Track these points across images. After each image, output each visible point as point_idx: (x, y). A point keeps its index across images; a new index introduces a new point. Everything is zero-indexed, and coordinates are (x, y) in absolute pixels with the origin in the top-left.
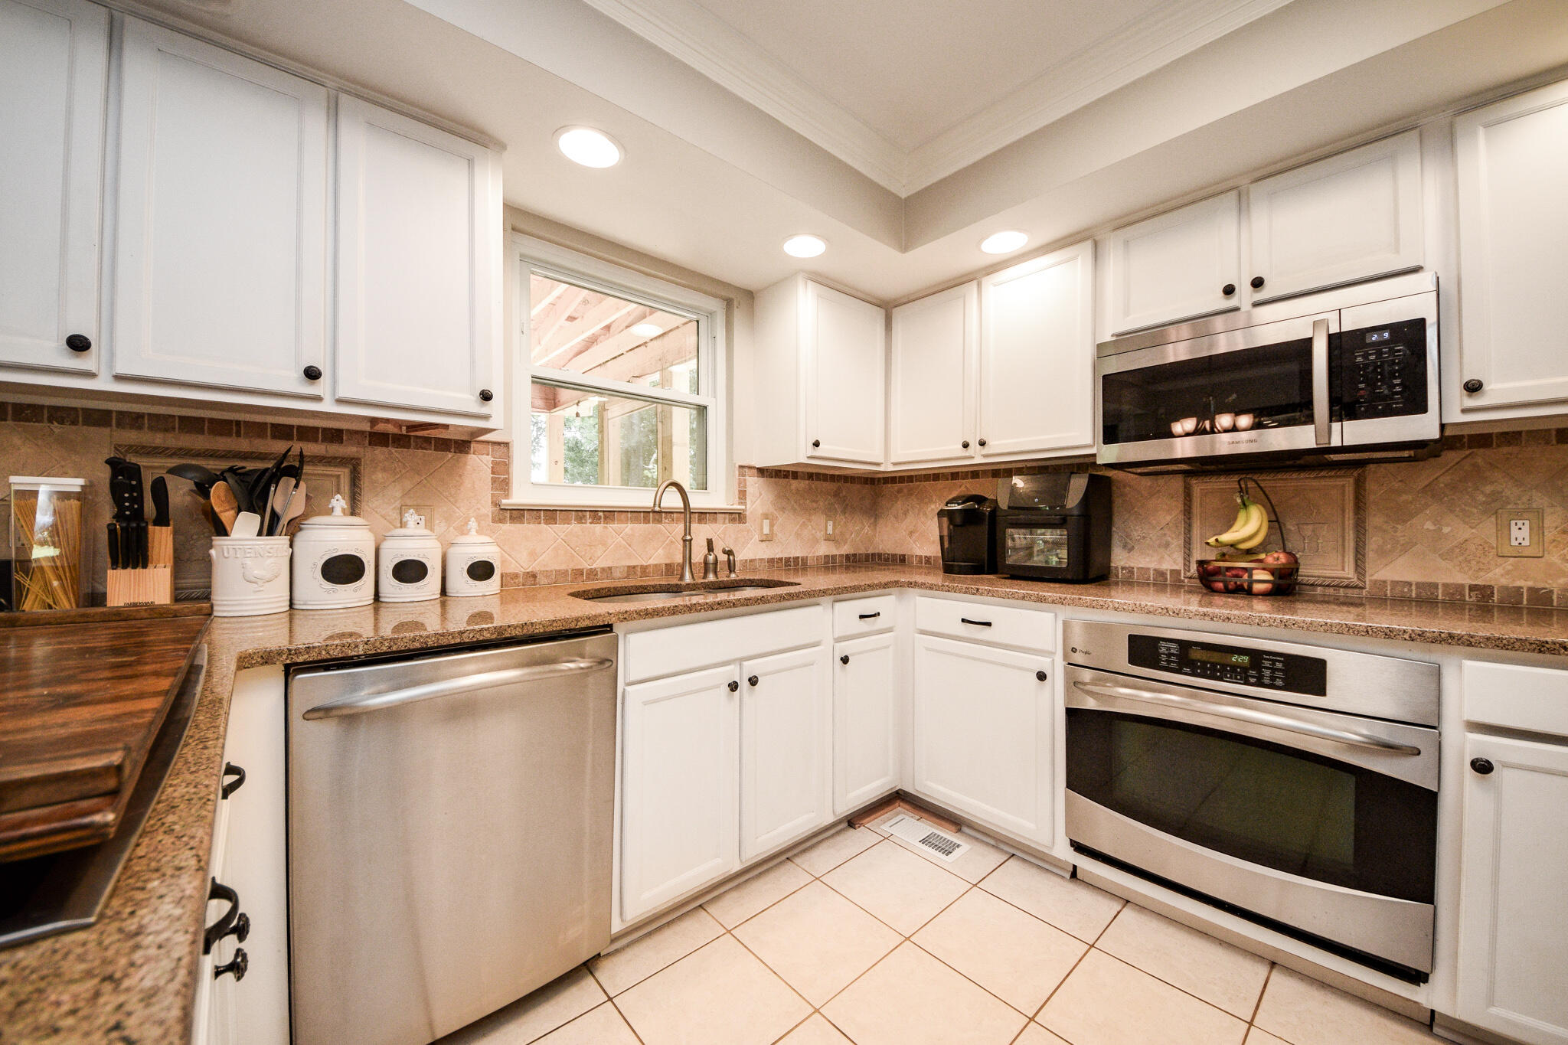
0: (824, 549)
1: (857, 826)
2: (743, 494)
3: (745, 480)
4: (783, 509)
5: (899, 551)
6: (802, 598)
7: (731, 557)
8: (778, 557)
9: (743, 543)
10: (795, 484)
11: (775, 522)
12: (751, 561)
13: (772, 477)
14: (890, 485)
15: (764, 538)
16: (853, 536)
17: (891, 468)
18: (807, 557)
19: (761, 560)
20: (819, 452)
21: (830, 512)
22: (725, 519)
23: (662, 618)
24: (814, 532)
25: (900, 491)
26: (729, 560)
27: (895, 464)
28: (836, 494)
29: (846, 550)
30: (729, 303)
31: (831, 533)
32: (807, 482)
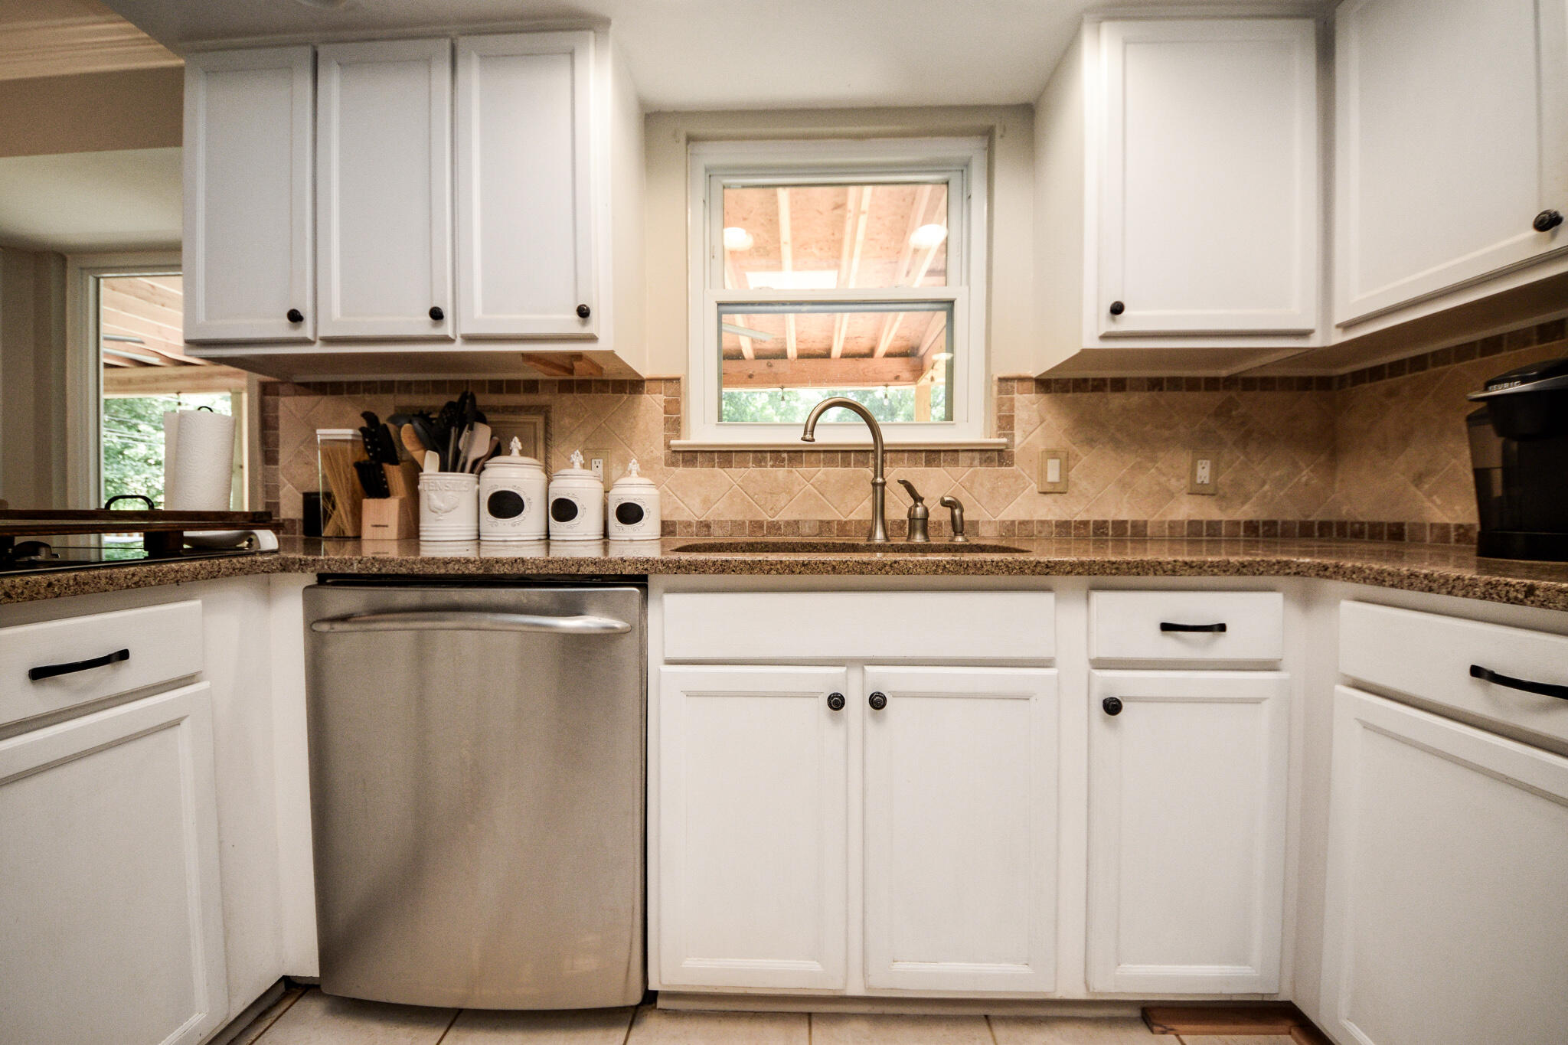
0: (1186, 510)
1: (1156, 1028)
2: (1006, 423)
3: (1012, 400)
4: (1090, 442)
5: (1386, 516)
6: (989, 572)
7: (957, 512)
8: (1078, 518)
9: (1007, 495)
10: (1117, 400)
11: (1071, 462)
12: (1022, 523)
13: (1068, 391)
14: (1366, 385)
15: (1049, 488)
16: (1266, 487)
17: (1338, 338)
18: (1146, 522)
19: (1043, 522)
20: (1127, 322)
21: (1202, 443)
22: (973, 459)
23: (703, 575)
24: (1163, 479)
25: (1391, 393)
26: (953, 516)
27: (1347, 326)
28: (1222, 412)
29: (1245, 512)
30: (988, 134)
31: (1206, 481)
32: (1147, 394)
